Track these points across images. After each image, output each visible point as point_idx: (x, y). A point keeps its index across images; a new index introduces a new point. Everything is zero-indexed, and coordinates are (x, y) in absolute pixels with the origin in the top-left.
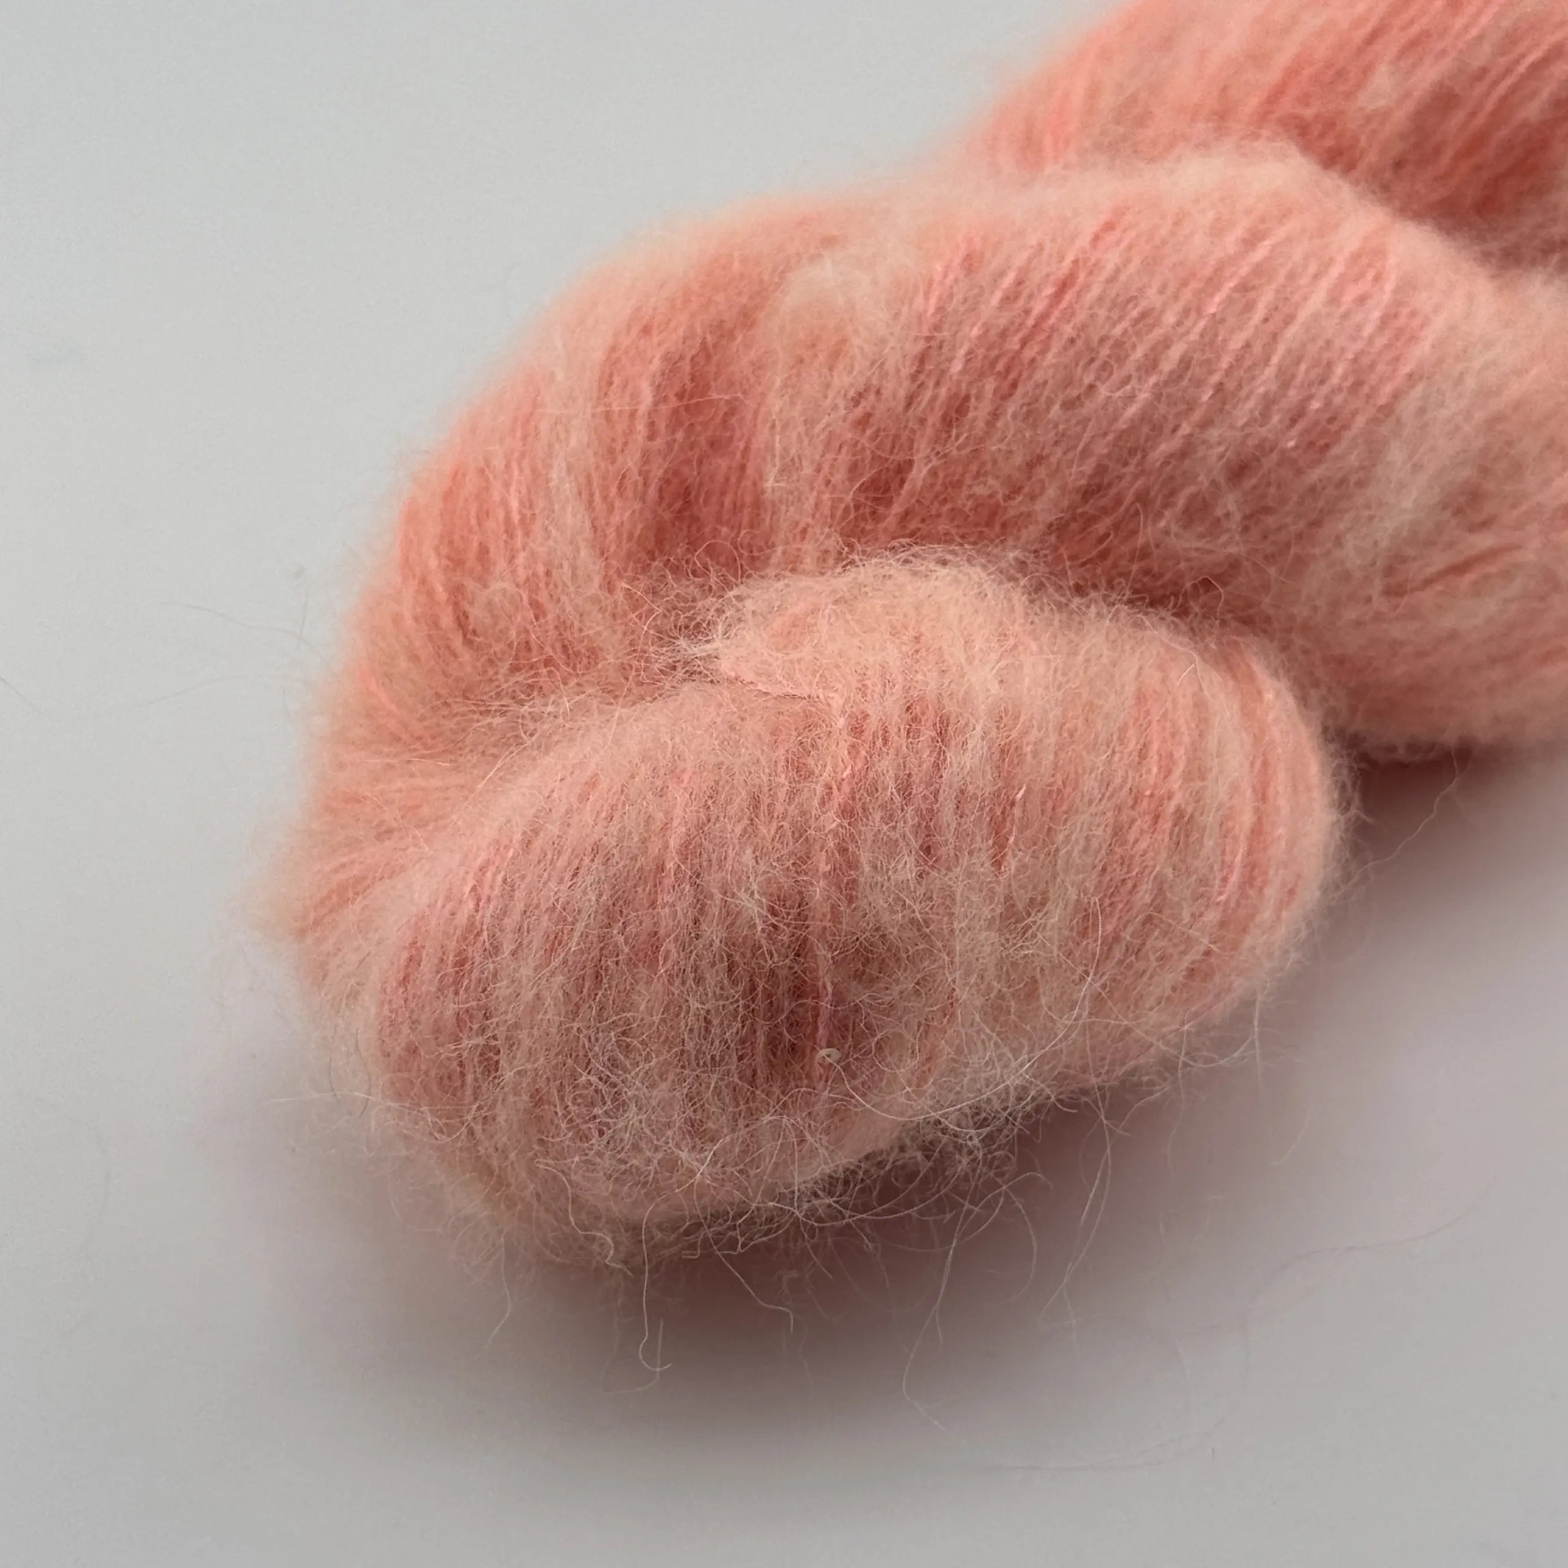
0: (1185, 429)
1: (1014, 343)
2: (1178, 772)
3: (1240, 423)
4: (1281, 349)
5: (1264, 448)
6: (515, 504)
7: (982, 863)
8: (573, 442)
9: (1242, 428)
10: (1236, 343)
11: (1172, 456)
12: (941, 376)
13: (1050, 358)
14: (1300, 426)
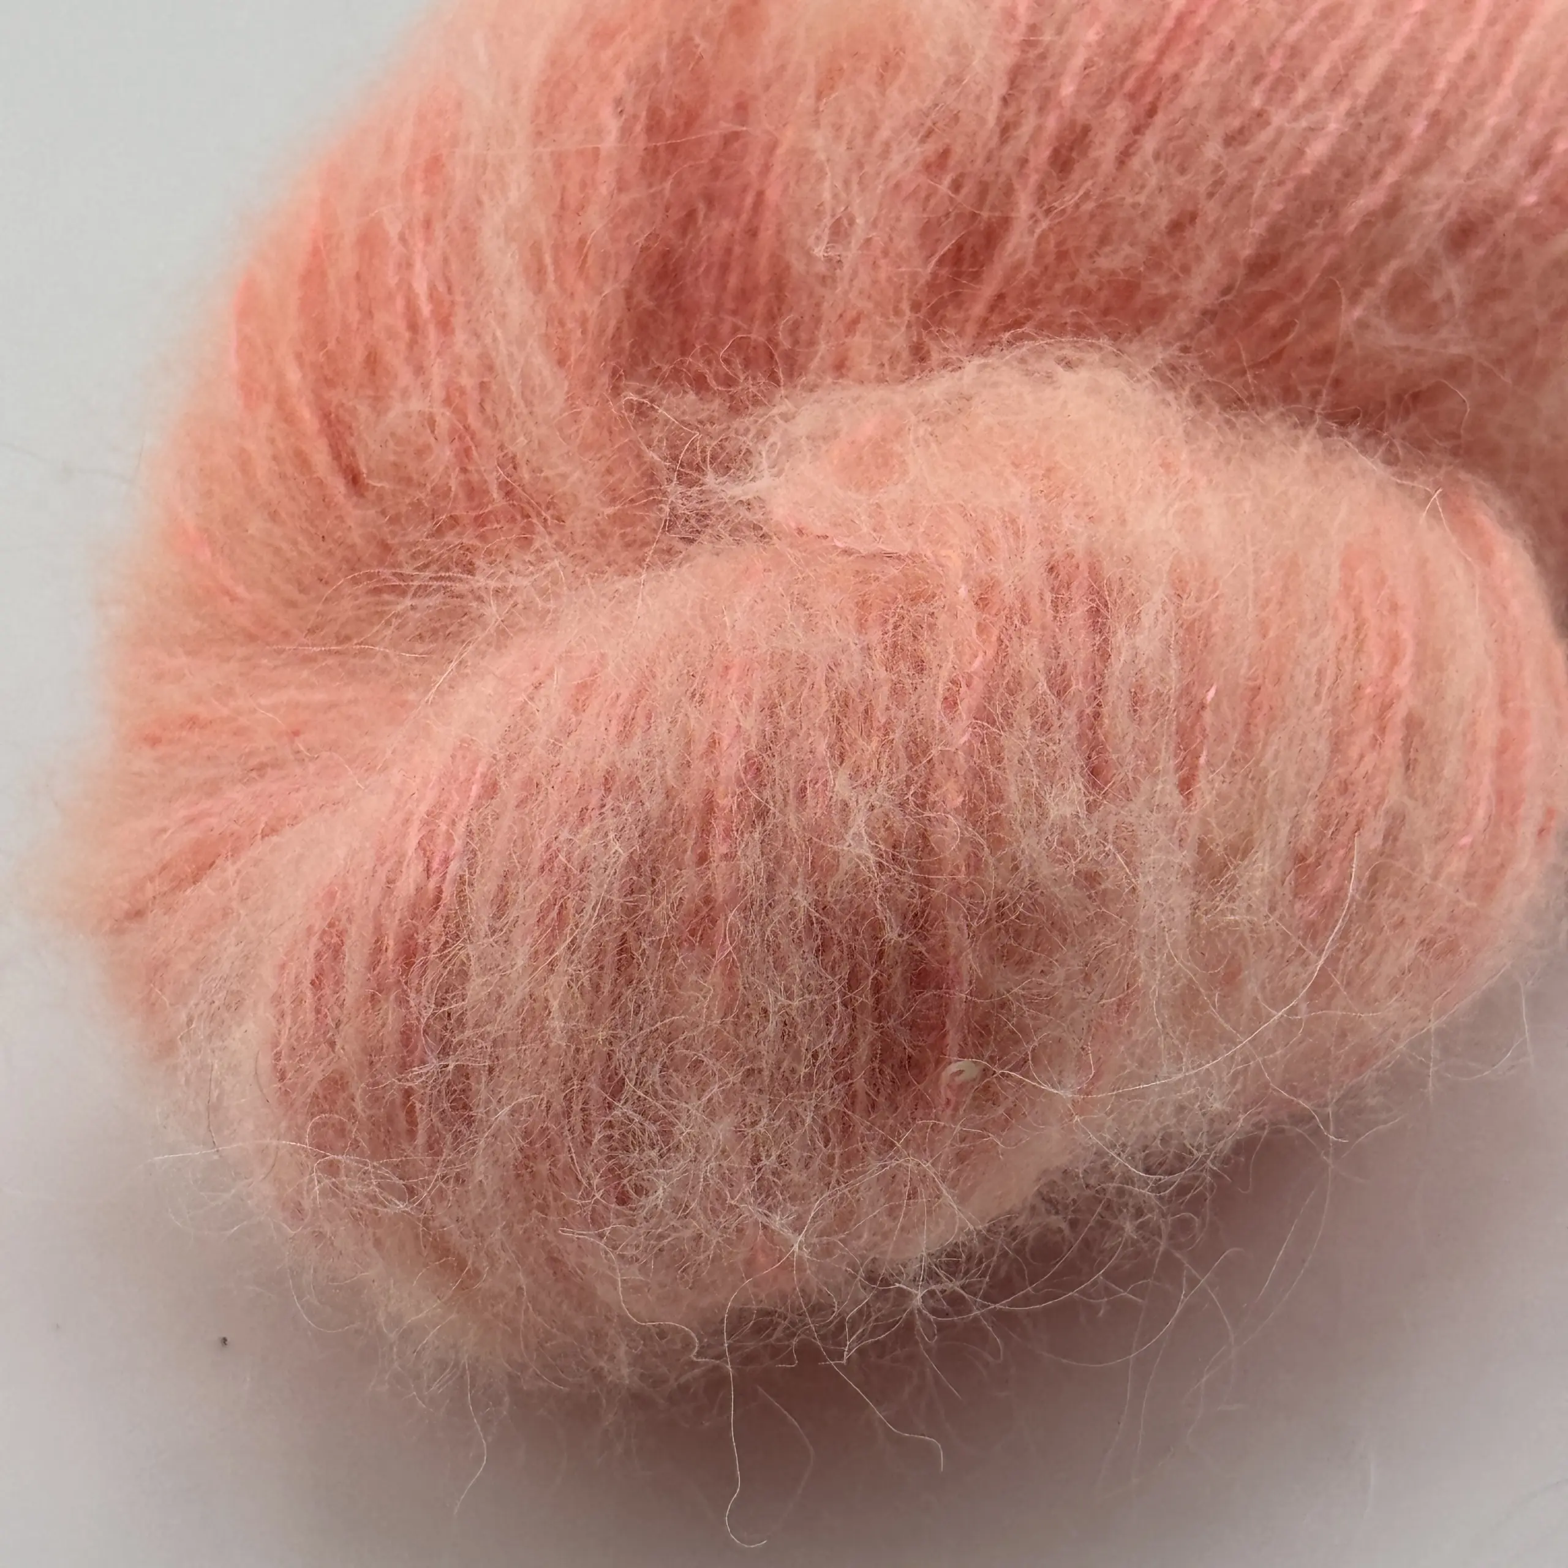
0: (1390, 176)
1: (1146, 53)
2: (1407, 660)
3: (1465, 168)
4: (1517, 63)
5: (1500, 205)
6: (421, 288)
7: (1167, 788)
8: (514, 195)
9: (1469, 176)
10: (1455, 55)
11: (1372, 214)
12: (1046, 98)
13: (1199, 74)
14: (1545, 173)
